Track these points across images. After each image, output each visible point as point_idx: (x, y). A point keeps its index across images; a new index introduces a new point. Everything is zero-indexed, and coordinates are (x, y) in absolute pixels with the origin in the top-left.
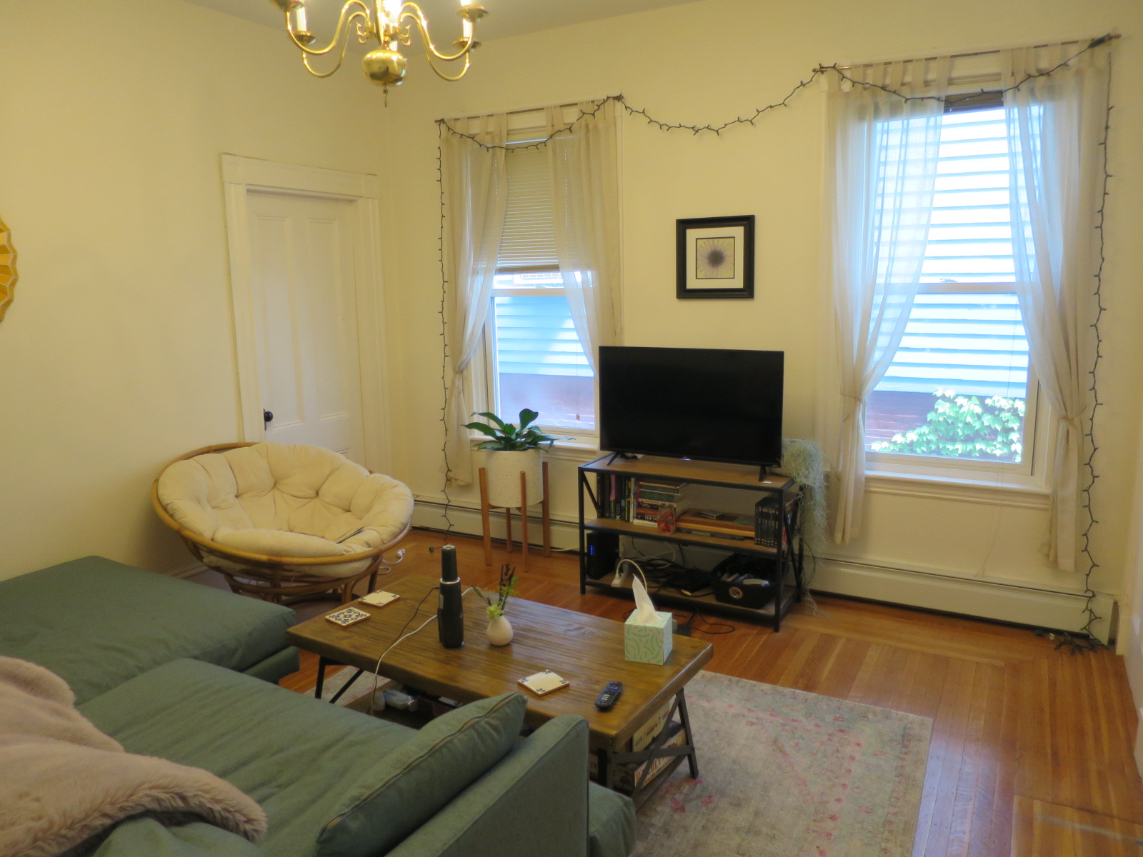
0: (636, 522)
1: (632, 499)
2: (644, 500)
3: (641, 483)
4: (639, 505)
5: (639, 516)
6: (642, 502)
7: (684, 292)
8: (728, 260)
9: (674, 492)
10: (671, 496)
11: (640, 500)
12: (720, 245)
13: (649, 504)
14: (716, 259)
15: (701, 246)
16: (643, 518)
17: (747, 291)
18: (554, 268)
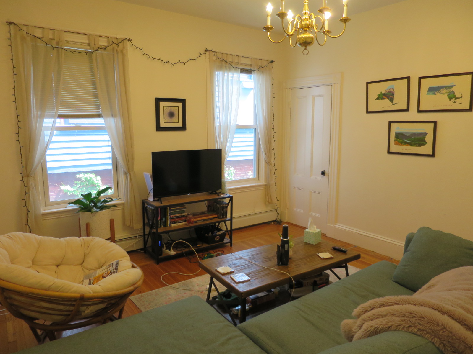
0: (173, 225)
1: (168, 217)
2: (173, 216)
3: (171, 209)
4: (171, 218)
5: (173, 223)
6: (172, 217)
7: (159, 128)
8: (176, 115)
9: (185, 209)
10: (183, 211)
11: (171, 216)
12: (173, 109)
13: (175, 217)
14: (171, 115)
15: (165, 109)
16: (175, 223)
17: (183, 128)
18: (99, 116)
